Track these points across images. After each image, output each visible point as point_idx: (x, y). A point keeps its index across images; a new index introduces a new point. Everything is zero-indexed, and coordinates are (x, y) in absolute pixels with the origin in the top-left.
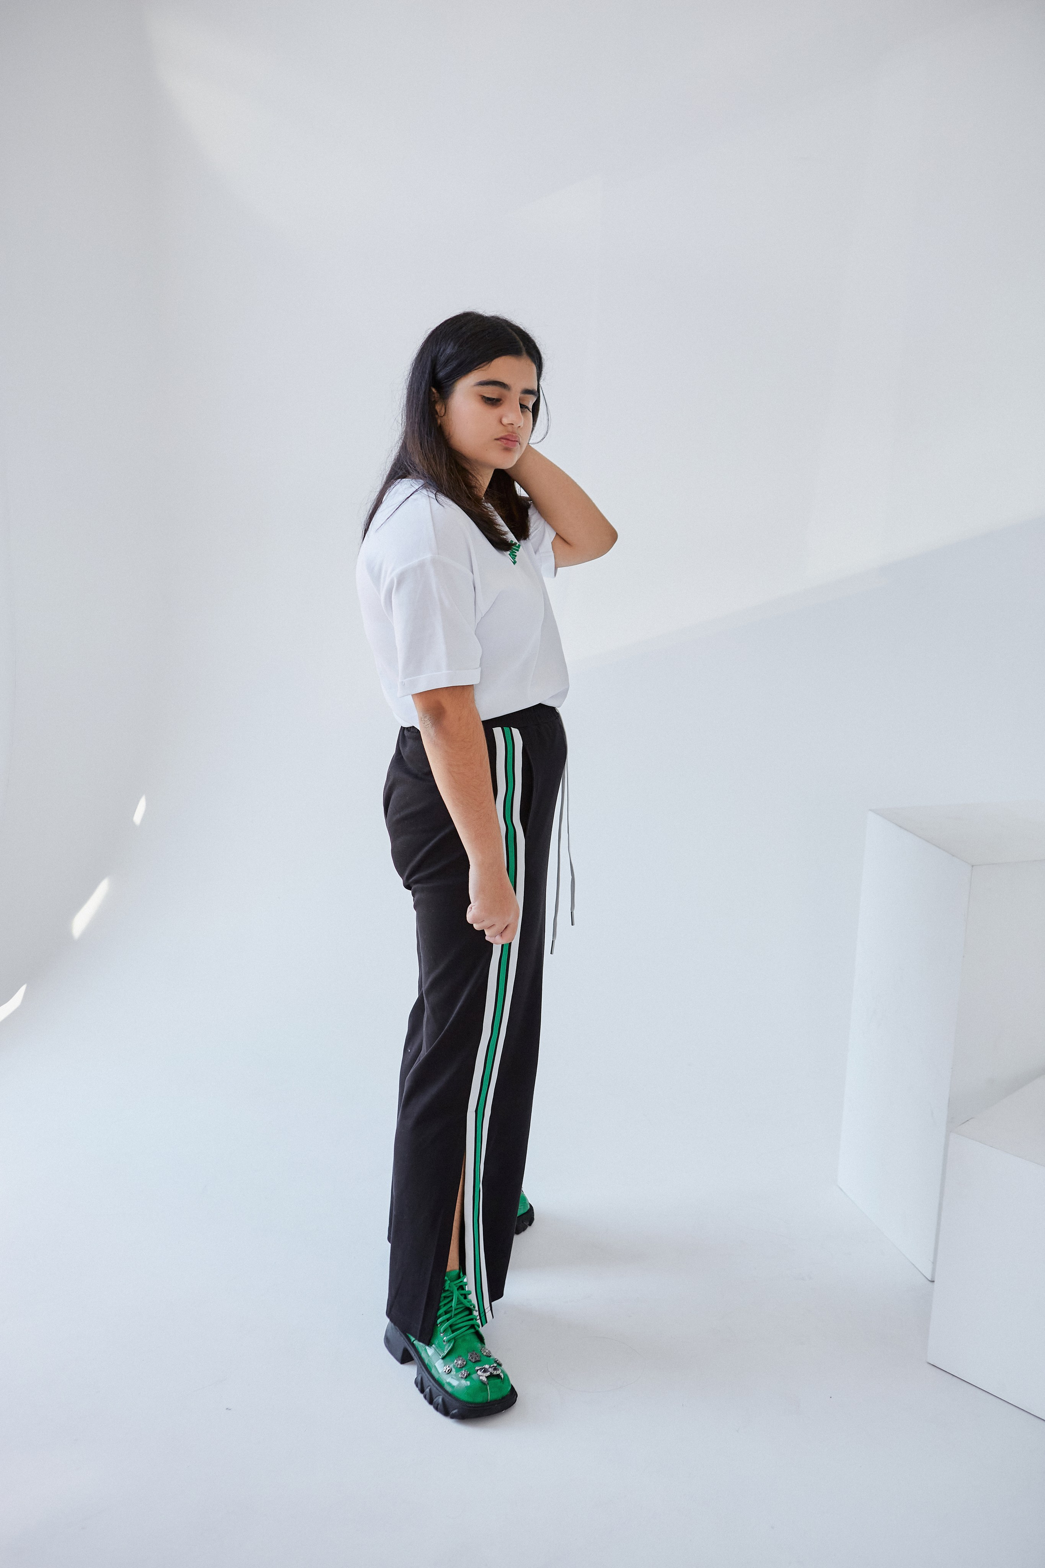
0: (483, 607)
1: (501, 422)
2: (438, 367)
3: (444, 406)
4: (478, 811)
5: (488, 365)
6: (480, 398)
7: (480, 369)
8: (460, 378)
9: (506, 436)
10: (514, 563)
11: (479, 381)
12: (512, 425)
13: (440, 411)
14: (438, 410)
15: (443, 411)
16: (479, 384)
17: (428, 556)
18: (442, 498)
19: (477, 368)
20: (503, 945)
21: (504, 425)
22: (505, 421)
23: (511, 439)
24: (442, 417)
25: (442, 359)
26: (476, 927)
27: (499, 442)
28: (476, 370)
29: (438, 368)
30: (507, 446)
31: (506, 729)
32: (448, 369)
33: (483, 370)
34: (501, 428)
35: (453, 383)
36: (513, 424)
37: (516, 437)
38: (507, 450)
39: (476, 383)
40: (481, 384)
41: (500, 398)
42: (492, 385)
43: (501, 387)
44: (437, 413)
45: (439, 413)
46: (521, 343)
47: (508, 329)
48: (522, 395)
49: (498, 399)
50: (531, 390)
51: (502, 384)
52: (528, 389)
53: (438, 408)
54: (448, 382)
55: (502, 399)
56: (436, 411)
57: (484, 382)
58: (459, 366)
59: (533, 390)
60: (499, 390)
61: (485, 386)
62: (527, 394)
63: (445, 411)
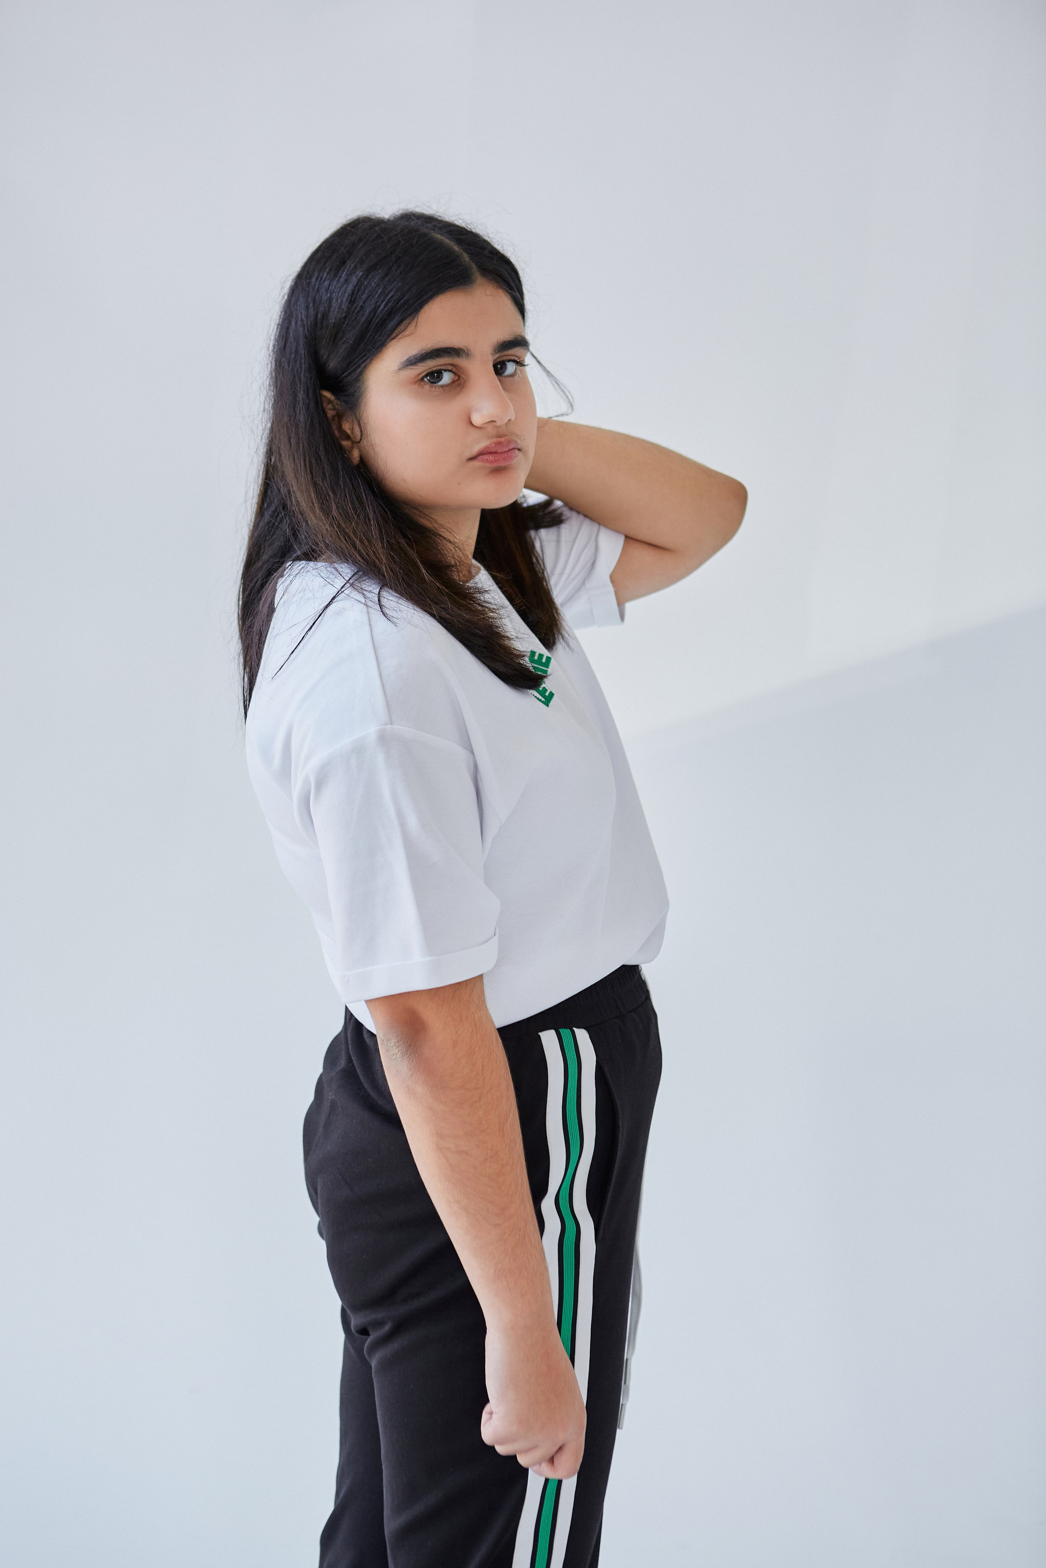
1: (471, 423)
3: (356, 422)
4: (498, 1225)
5: (413, 324)
7: (400, 336)
8: (370, 362)
9: (487, 447)
10: (547, 699)
11: (405, 358)
12: (494, 423)
13: (352, 432)
14: (349, 432)
16: (407, 366)
17: (371, 731)
18: (392, 601)
19: (394, 335)
20: (547, 1480)
21: (478, 427)
22: (477, 419)
23: (499, 451)
24: (359, 442)
26: (501, 1450)
27: (476, 463)
28: (394, 338)
29: (324, 353)
30: (495, 465)
31: (565, 1032)
32: (342, 349)
33: (408, 335)
34: (475, 434)
35: (361, 373)
36: (494, 421)
37: (509, 442)
38: (498, 471)
39: (402, 363)
40: (412, 362)
41: (457, 378)
42: (434, 359)
43: (452, 356)
44: (348, 437)
45: (351, 436)
46: (466, 257)
47: (433, 234)
48: (497, 356)
49: (454, 382)
50: (511, 339)
51: (452, 350)
52: (505, 342)
53: (346, 427)
54: (349, 374)
55: (461, 378)
56: (345, 432)
57: (416, 359)
58: (361, 338)
59: (516, 338)
60: (448, 363)
61: (421, 364)
62: (508, 350)
63: (361, 431)
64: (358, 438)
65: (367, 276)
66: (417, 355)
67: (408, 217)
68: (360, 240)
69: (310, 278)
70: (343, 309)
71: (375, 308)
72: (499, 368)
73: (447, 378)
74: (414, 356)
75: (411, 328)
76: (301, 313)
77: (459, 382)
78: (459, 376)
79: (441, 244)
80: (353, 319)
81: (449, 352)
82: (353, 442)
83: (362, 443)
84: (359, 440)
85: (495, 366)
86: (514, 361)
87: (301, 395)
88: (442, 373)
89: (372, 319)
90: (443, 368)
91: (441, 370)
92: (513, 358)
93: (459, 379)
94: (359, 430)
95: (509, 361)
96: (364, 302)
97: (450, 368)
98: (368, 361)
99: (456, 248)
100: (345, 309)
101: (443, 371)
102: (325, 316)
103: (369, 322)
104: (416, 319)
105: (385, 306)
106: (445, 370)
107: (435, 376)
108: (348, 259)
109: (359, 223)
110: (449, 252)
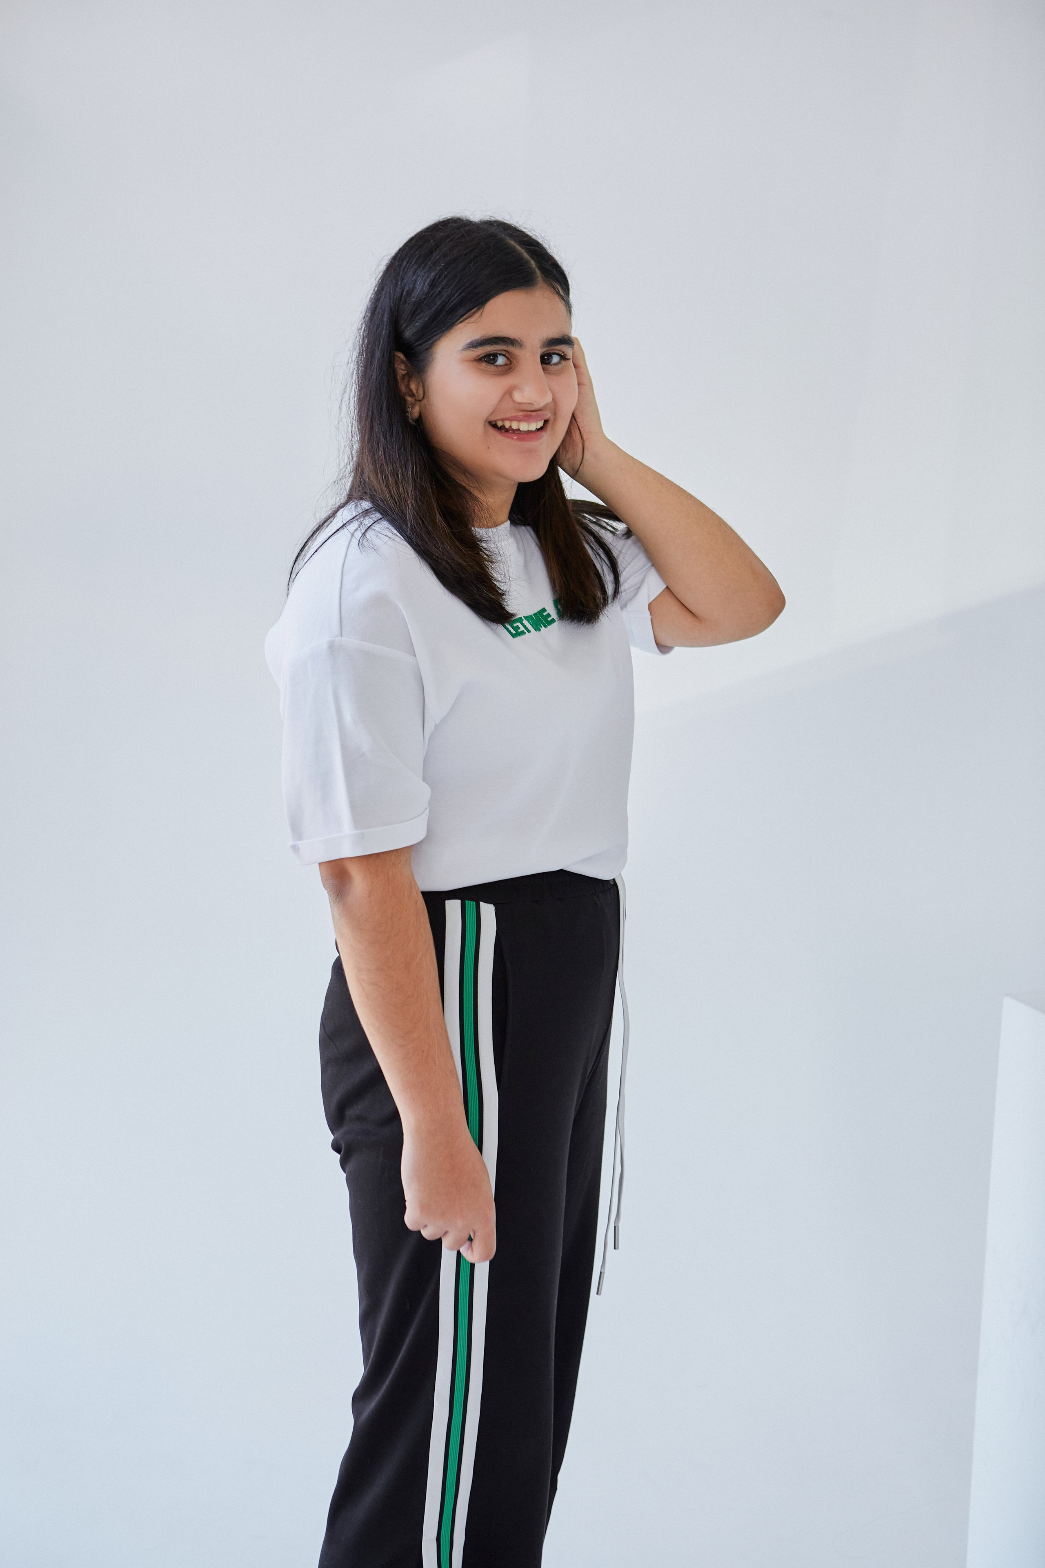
0: (436, 711)
1: (512, 399)
2: (402, 322)
5: (479, 313)
6: (475, 363)
7: (467, 321)
8: (439, 339)
11: (469, 342)
13: (417, 392)
14: (415, 392)
15: (421, 392)
16: (469, 347)
17: (324, 641)
19: (462, 319)
21: (517, 405)
22: (518, 396)
24: (420, 401)
25: (408, 308)
28: (461, 322)
31: (470, 903)
32: (418, 323)
33: (474, 322)
35: (431, 346)
36: (533, 404)
39: (466, 345)
40: (474, 345)
41: (509, 362)
42: (492, 345)
43: (507, 345)
44: (413, 395)
45: (416, 395)
46: (533, 264)
47: (508, 241)
48: (545, 349)
49: (506, 365)
50: (559, 337)
51: (508, 340)
52: (553, 339)
53: (413, 386)
54: (422, 344)
55: (512, 363)
56: (411, 390)
57: (477, 343)
58: (434, 318)
59: (563, 337)
60: (502, 349)
61: (482, 348)
62: (555, 346)
63: (424, 392)
64: (421, 396)
65: (447, 268)
66: (478, 339)
67: (490, 224)
68: (448, 236)
69: (402, 261)
70: (424, 291)
71: (450, 295)
72: (545, 359)
73: (501, 360)
74: (475, 340)
75: (477, 315)
76: (390, 288)
77: (510, 366)
78: (511, 361)
79: (514, 250)
80: (431, 300)
81: (505, 341)
82: (416, 400)
83: (423, 402)
84: (421, 399)
85: (542, 357)
86: (558, 354)
87: (378, 354)
88: (497, 356)
89: (446, 304)
90: (498, 352)
91: (497, 353)
92: (557, 352)
93: (510, 364)
94: (422, 390)
95: (555, 354)
96: (442, 289)
97: (504, 353)
98: (438, 337)
99: (526, 255)
100: (426, 291)
101: (498, 355)
102: (409, 294)
103: (444, 305)
104: (482, 309)
105: (460, 294)
106: (500, 354)
107: (490, 358)
108: (435, 251)
109: (449, 223)
110: (519, 258)
